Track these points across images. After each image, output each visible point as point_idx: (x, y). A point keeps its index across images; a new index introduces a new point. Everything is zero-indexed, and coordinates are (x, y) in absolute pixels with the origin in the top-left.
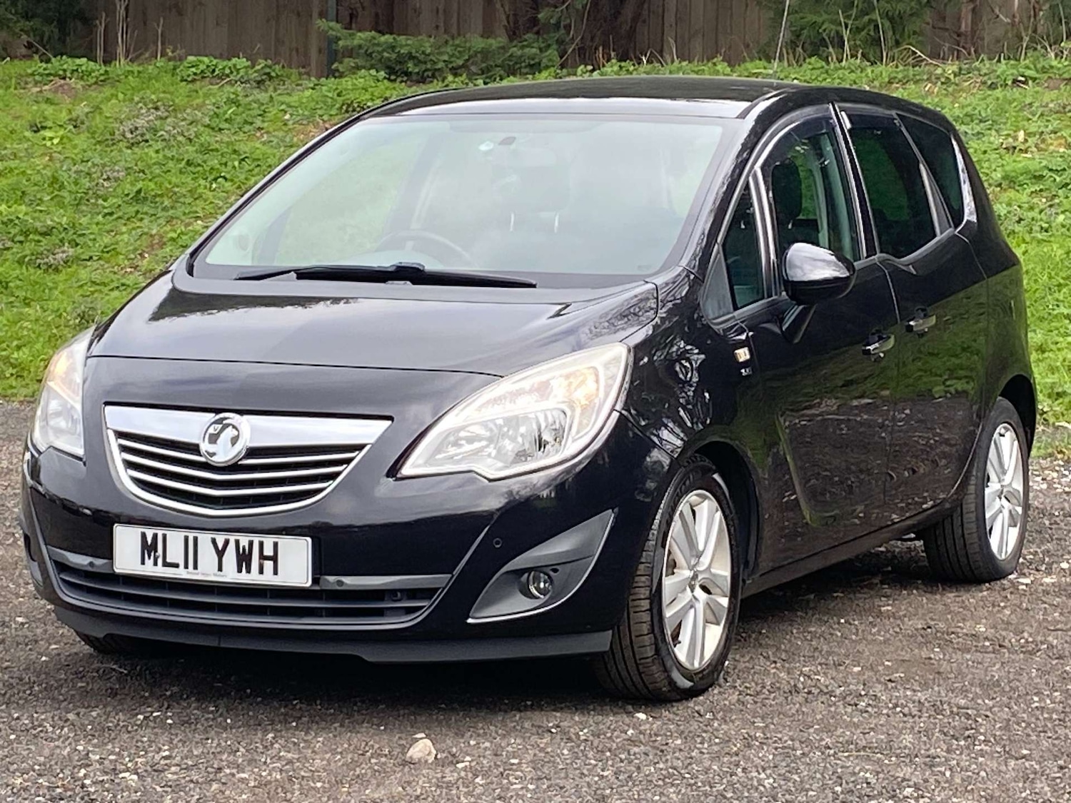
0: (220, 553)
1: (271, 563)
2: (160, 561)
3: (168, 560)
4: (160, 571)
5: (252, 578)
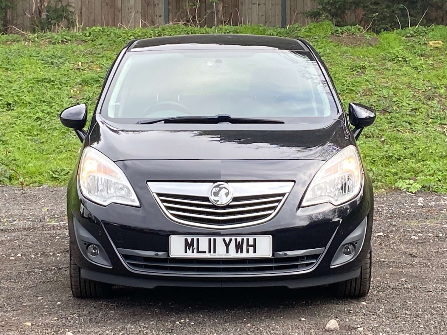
0: (227, 245)
1: (252, 248)
2: (195, 251)
3: (200, 250)
4: (196, 255)
5: (244, 255)
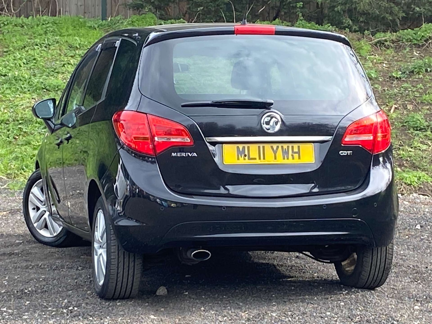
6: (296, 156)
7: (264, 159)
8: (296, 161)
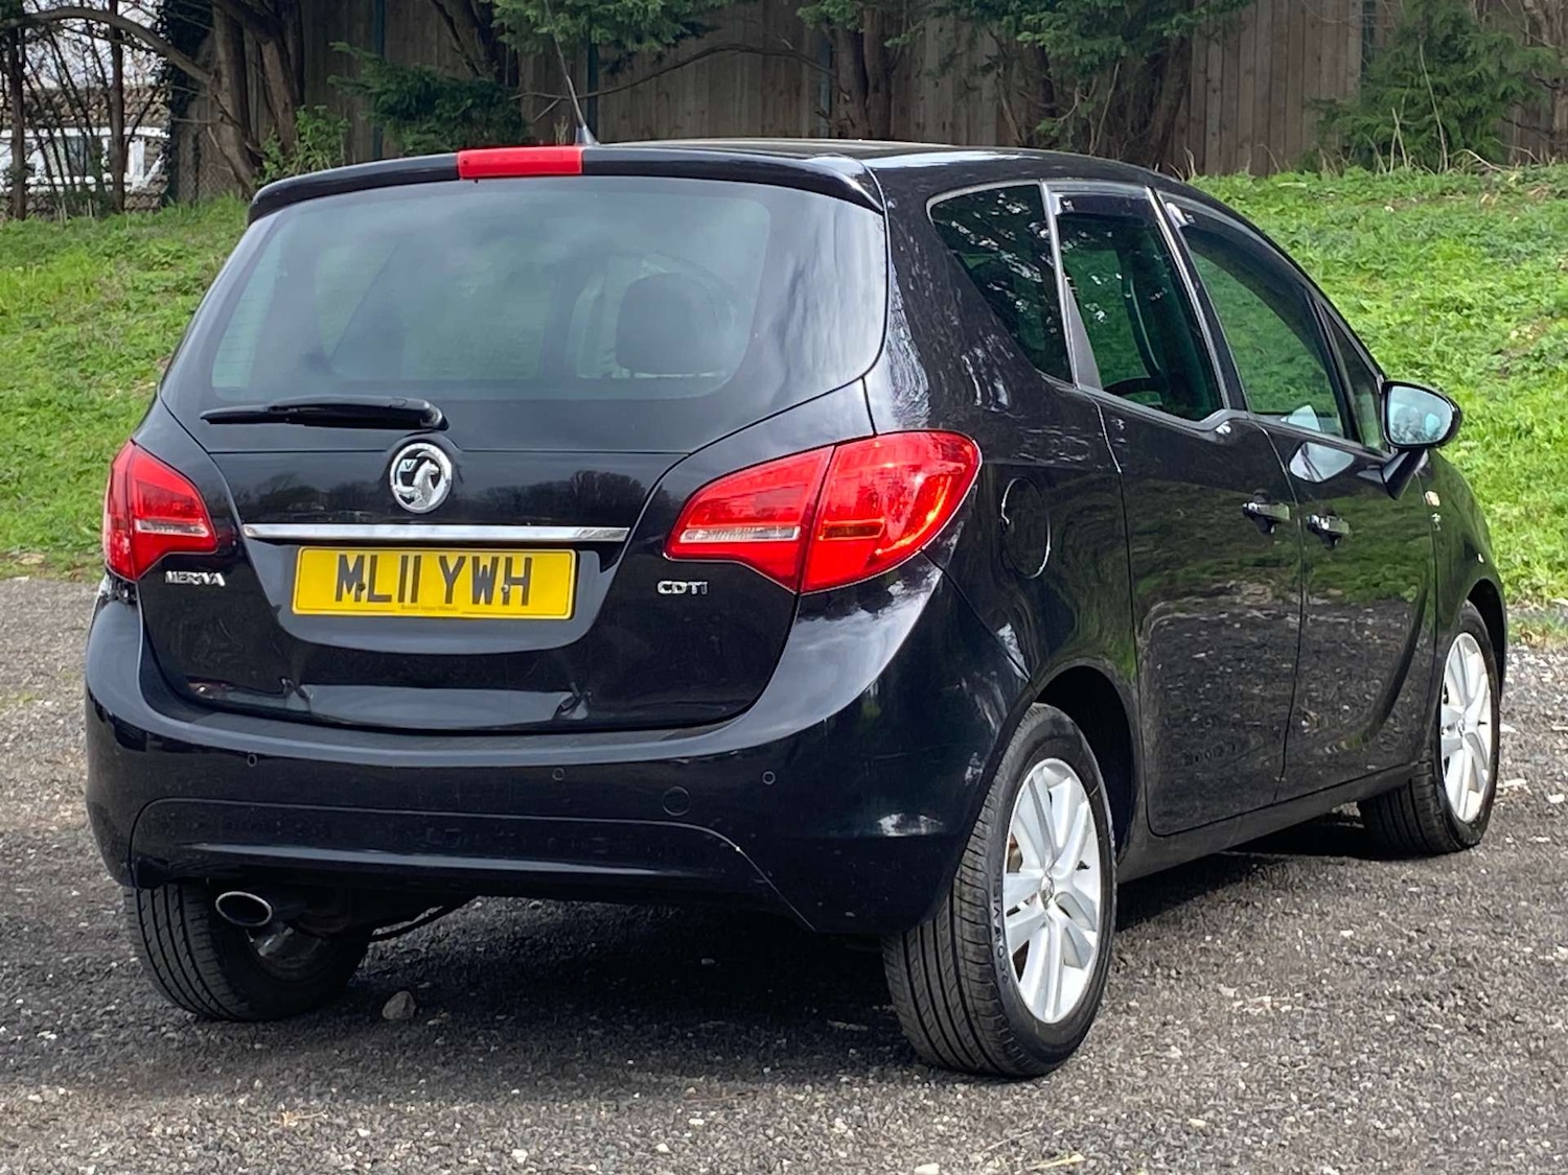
6: (517, 591)
7: (414, 599)
8: (515, 610)
